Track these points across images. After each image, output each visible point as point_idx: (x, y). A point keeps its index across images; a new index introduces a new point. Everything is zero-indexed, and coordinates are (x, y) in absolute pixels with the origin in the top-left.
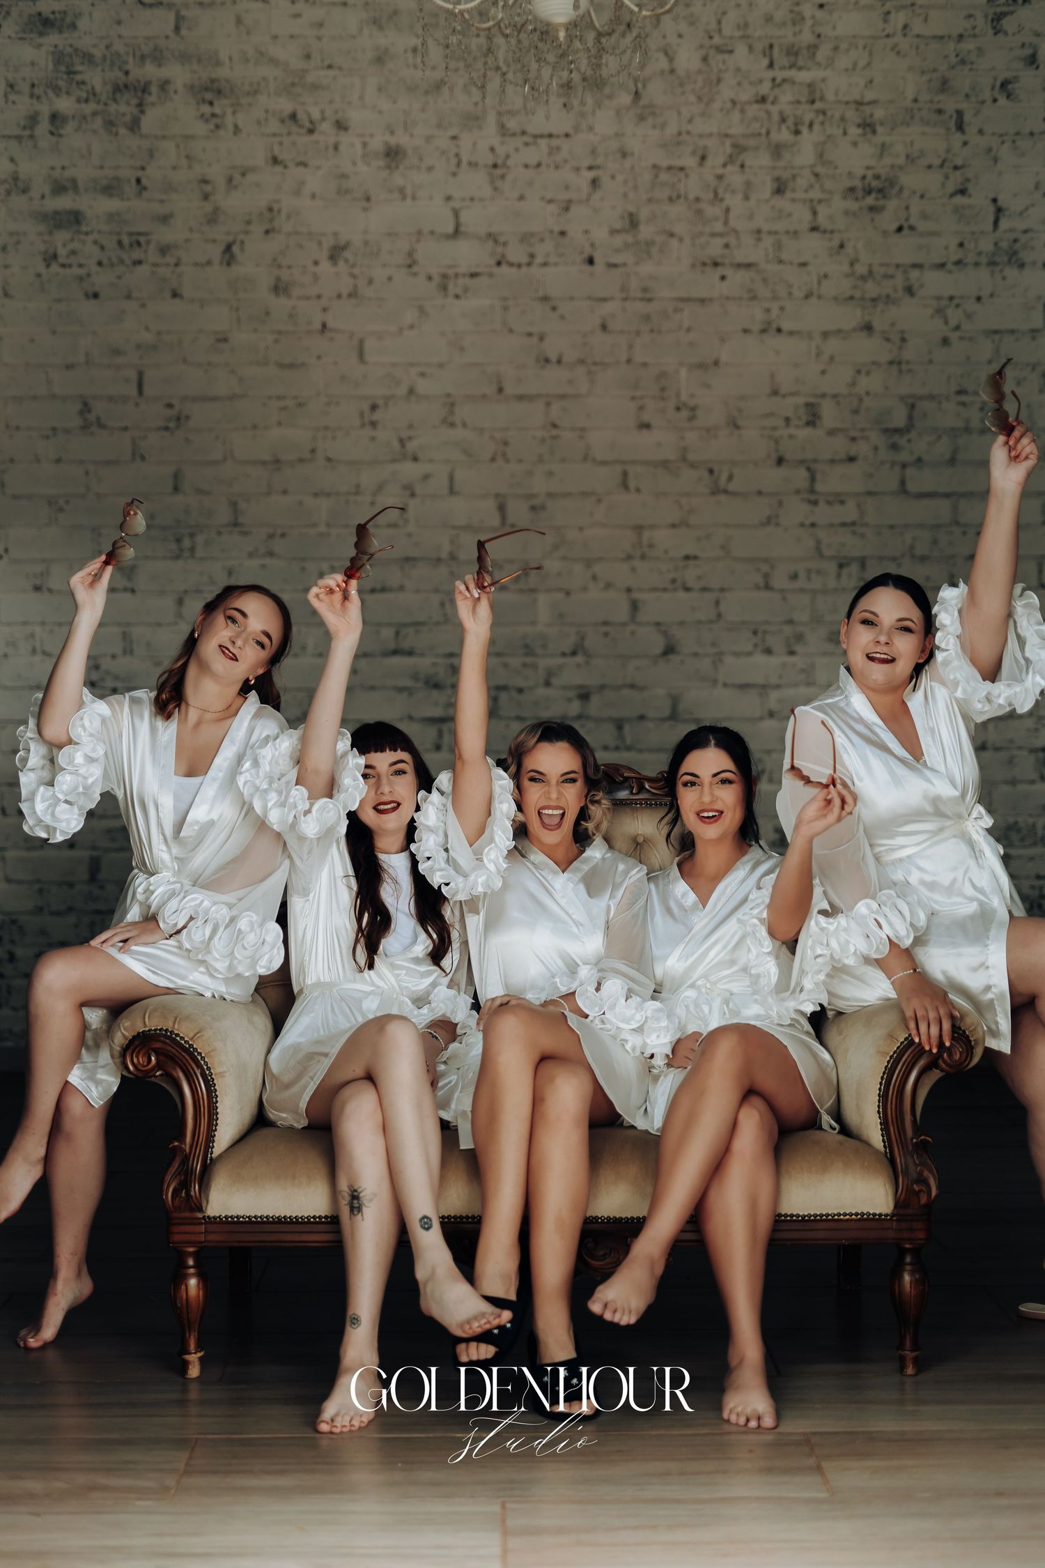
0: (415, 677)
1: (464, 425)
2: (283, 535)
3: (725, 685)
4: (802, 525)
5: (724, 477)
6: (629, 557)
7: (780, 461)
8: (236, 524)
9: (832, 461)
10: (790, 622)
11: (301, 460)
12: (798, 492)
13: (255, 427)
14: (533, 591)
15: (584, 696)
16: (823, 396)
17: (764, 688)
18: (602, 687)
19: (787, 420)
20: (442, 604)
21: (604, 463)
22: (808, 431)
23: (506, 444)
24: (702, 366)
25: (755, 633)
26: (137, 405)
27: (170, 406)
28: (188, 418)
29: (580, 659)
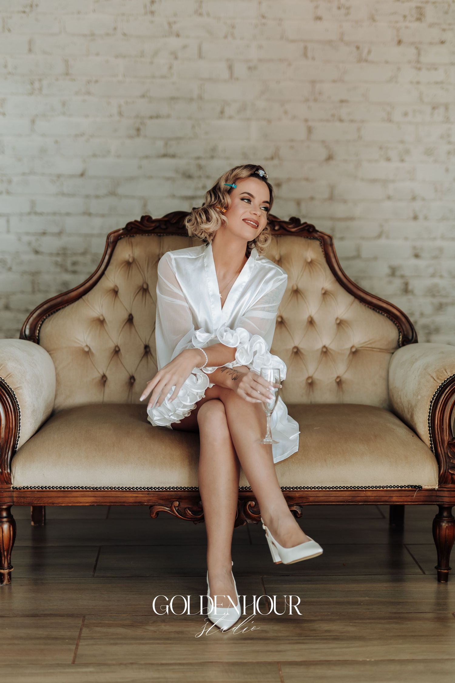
0: (177, 171)
1: (208, 15)
2: (96, 82)
3: (363, 180)
4: (411, 83)
5: (365, 52)
6: (307, 100)
7: (400, 42)
8: (67, 74)
9: (431, 44)
10: (402, 142)
11: (108, 35)
12: (409, 62)
13: (79, 13)
14: (249, 119)
15: (278, 185)
16: (427, 2)
17: (385, 182)
18: (289, 180)
19: (405, 17)
20: (193, 127)
21: (293, 41)
22: (417, 24)
23: (233, 27)
25: (381, 148)
28: (37, 5)
29: (276, 162)
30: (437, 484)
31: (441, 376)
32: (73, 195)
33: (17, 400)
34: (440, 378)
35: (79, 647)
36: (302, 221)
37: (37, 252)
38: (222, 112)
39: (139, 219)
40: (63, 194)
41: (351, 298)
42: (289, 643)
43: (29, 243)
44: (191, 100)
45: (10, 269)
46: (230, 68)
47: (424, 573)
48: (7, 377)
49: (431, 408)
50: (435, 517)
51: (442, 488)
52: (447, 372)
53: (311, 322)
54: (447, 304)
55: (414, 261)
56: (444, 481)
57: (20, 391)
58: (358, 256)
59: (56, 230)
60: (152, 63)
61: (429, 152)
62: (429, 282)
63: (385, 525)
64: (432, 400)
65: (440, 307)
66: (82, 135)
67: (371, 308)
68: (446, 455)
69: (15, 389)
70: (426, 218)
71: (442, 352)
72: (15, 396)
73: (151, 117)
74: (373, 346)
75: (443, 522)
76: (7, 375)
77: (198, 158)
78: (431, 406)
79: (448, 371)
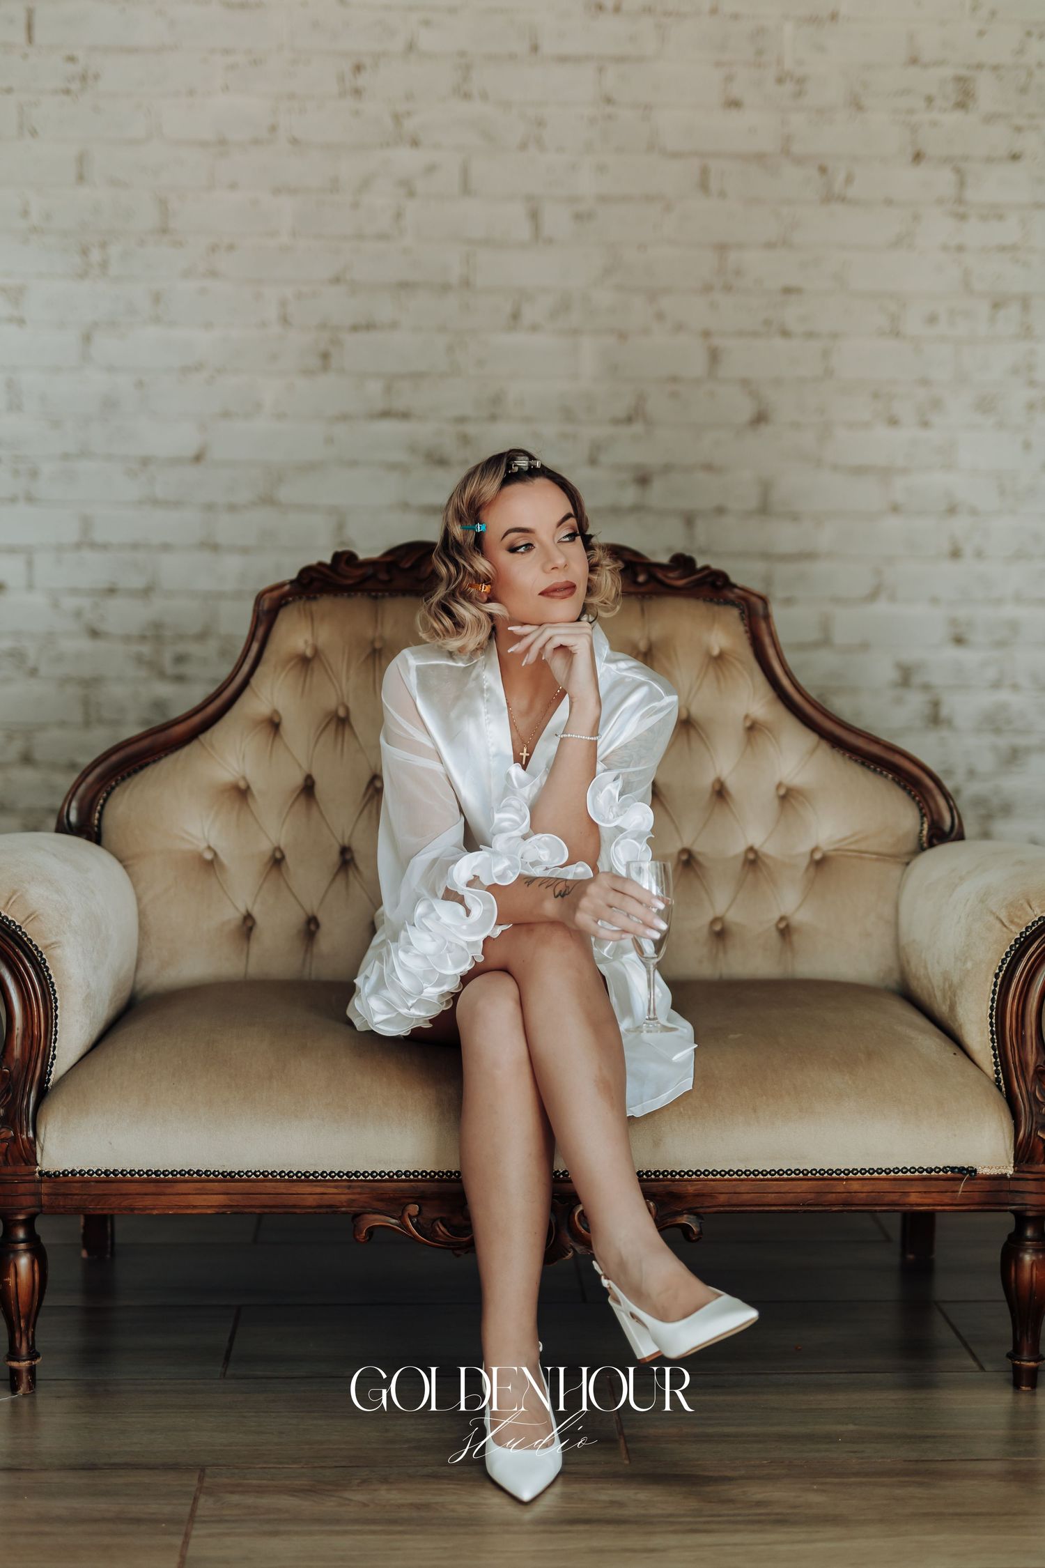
0: (413, 449)
1: (484, 96)
2: (231, 248)
3: (835, 468)
4: (945, 248)
5: (840, 178)
6: (708, 289)
7: (918, 157)
9: (989, 160)
11: (256, 142)
12: (940, 201)
13: (191, 93)
14: (575, 332)
15: (643, 480)
16: (980, 66)
17: (886, 473)
18: (667, 469)
19: (929, 100)
20: (450, 349)
21: (676, 155)
22: (958, 116)
23: (540, 123)
24: (814, 20)
25: (876, 396)
26: (25, 56)
27: (71, 59)
28: (97, 77)
29: (638, 428)
30: (1010, 1163)
31: (1020, 917)
32: (177, 504)
33: (50, 972)
34: (1016, 920)
35: (192, 1541)
36: (700, 563)
37: (94, 634)
38: (516, 316)
39: (327, 559)
40: (155, 502)
41: (811, 738)
42: (675, 1532)
43: (78, 614)
44: (446, 288)
45: (33, 672)
46: (534, 215)
47: (982, 1368)
48: (26, 919)
49: (997, 989)
50: (1006, 1239)
51: (1023, 1172)
52: (1033, 906)
53: (720, 792)
54: (1028, 750)
55: (952, 652)
56: (1027, 1156)
57: (58, 952)
58: (825, 642)
59: (138, 582)
60: (355, 205)
61: (985, 405)
62: (985, 700)
63: (890, 1256)
64: (997, 971)
65: (1013, 758)
66: (198, 367)
67: (856, 761)
68: (1031, 1096)
69: (46, 947)
70: (979, 554)
71: (1022, 863)
72: (44, 963)
73: (355, 328)
74: (863, 846)
75: (1025, 1251)
76: (26, 916)
77: (462, 420)
78: (995, 985)
79: (1034, 904)
